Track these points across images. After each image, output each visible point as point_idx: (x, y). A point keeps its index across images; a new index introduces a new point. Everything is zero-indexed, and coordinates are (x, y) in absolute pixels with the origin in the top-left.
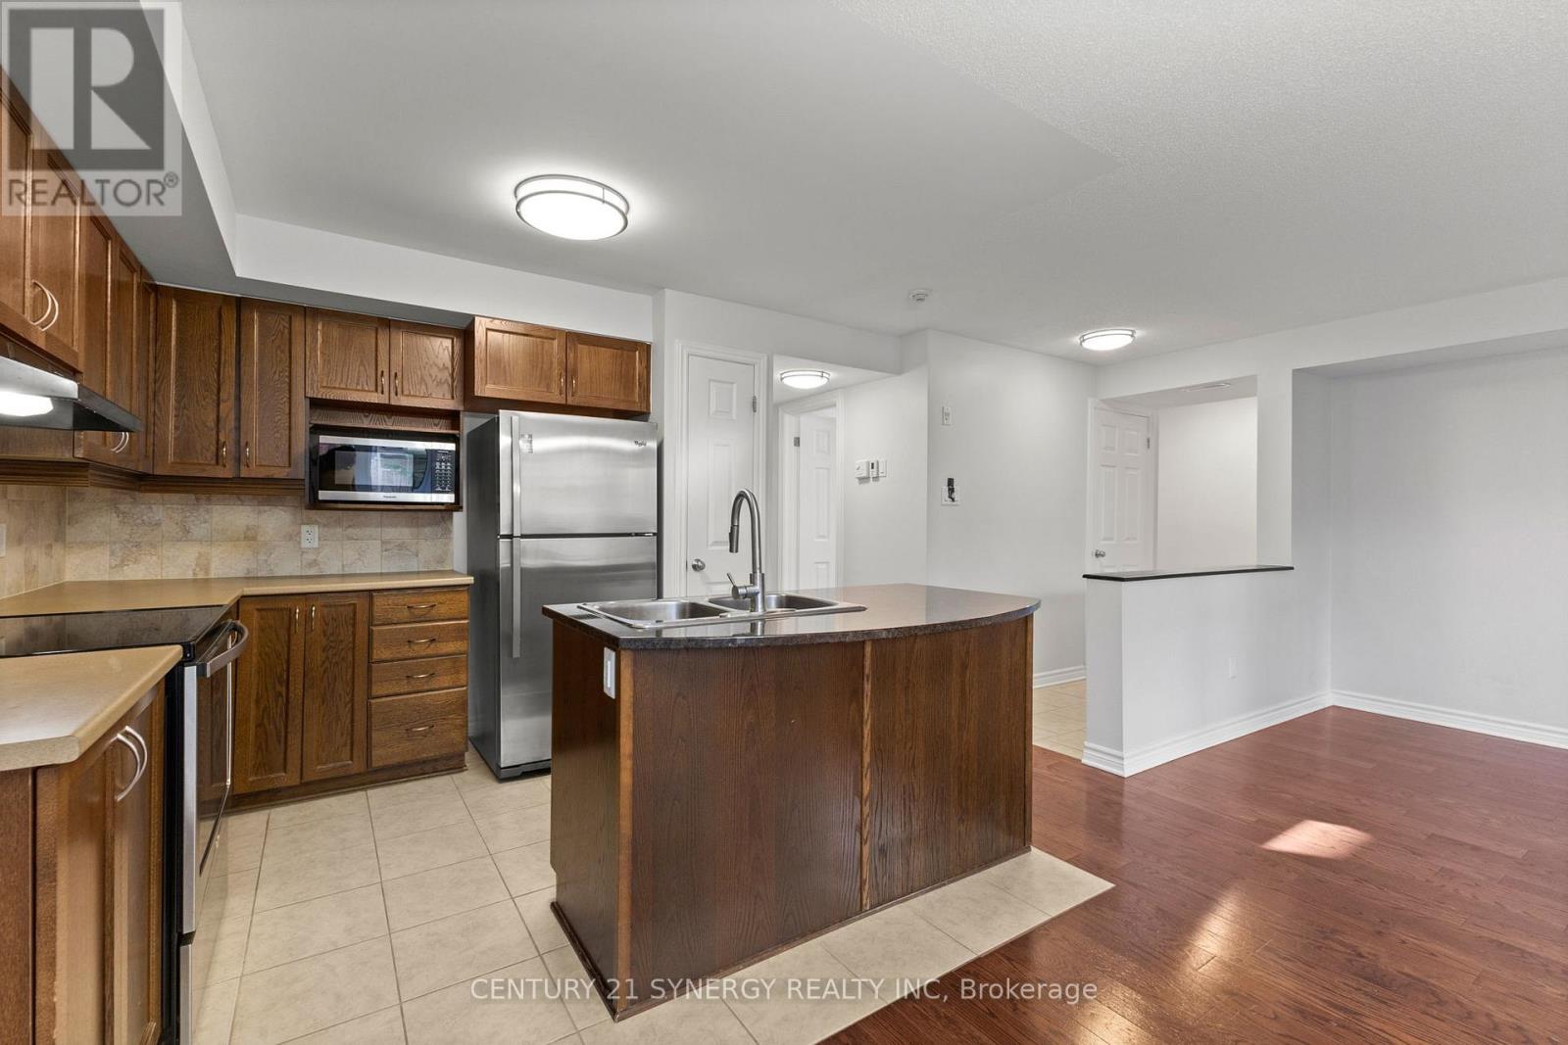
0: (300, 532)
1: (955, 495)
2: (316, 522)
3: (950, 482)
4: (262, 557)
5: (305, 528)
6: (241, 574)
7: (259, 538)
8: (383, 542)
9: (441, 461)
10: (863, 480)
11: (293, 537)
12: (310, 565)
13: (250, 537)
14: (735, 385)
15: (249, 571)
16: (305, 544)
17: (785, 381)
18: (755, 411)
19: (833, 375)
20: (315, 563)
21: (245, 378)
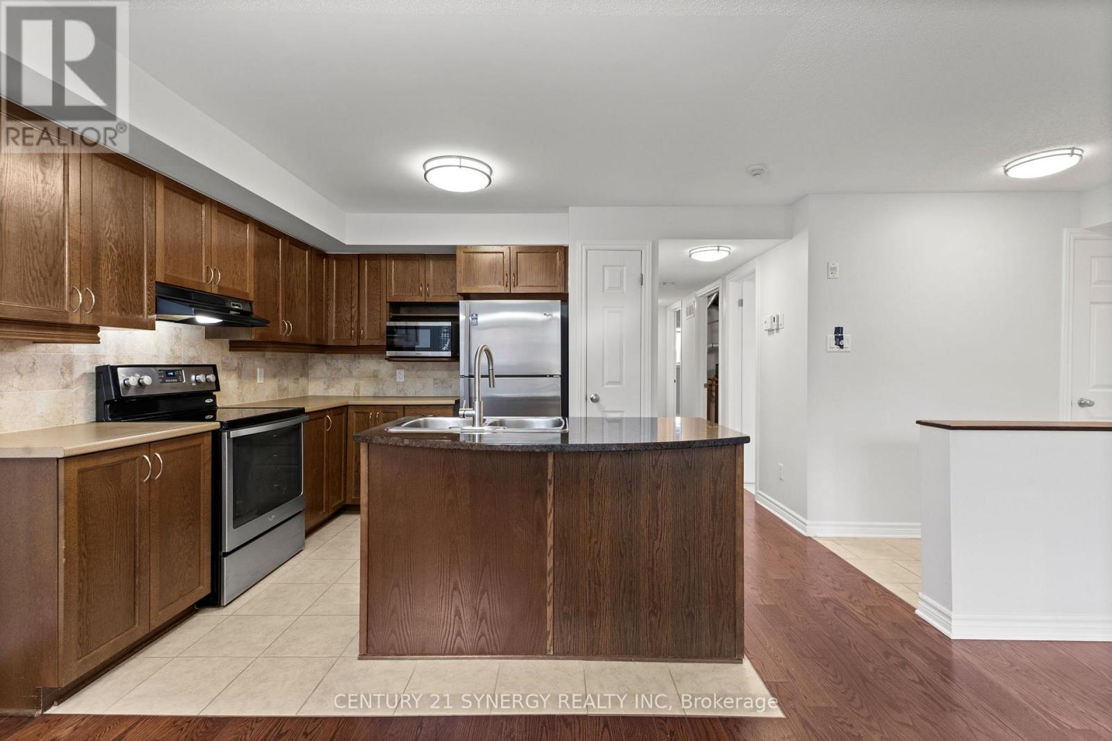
0: (396, 374)
1: (844, 342)
2: (403, 368)
3: (839, 330)
4: (381, 386)
5: (398, 371)
6: (372, 395)
7: (379, 376)
8: (434, 379)
9: (444, 333)
10: (770, 331)
11: (393, 376)
12: (400, 391)
13: (375, 376)
14: (625, 268)
15: (375, 394)
16: (398, 380)
17: (693, 256)
18: (642, 284)
19: (733, 249)
20: (403, 390)
21: (361, 296)
